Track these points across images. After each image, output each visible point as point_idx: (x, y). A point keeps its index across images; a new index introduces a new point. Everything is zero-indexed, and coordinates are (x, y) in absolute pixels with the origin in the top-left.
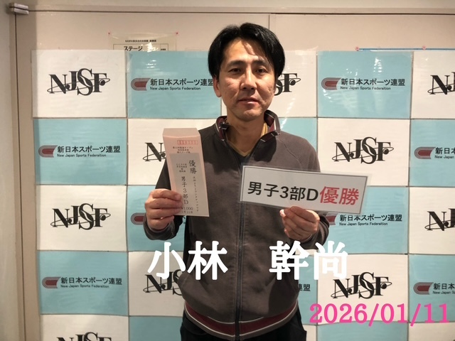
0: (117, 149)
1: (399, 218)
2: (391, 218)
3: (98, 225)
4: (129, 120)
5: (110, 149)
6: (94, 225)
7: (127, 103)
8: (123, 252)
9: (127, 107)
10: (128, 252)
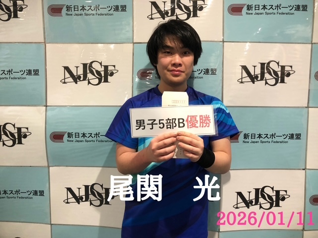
0: (36, 72)
1: (298, 136)
2: (292, 136)
3: (20, 142)
4: (47, 45)
5: (29, 73)
6: (17, 142)
7: (44, 28)
8: (45, 167)
9: (44, 33)
10: (49, 167)
